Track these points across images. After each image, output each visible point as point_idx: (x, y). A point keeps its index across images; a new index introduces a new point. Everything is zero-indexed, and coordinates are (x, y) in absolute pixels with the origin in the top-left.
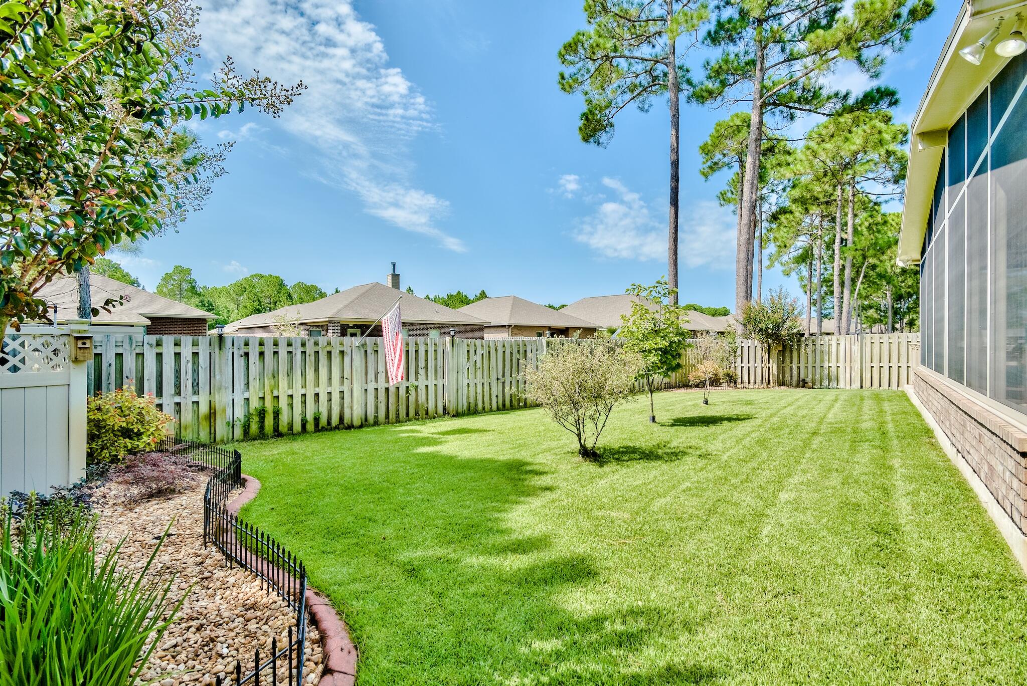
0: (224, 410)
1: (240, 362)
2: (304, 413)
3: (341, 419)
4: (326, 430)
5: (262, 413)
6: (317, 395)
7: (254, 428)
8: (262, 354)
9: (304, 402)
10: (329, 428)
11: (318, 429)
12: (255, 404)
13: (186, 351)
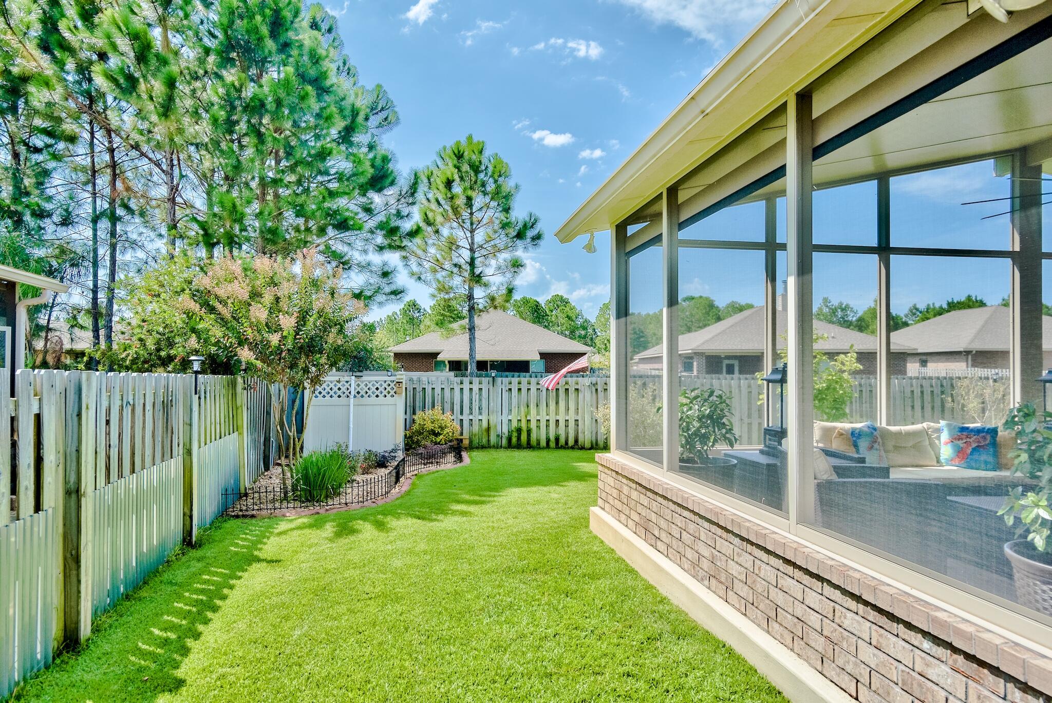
0: (496, 426)
1: (506, 395)
2: (547, 433)
3: (576, 441)
4: (564, 448)
5: (519, 430)
6: (557, 421)
7: (514, 440)
8: (520, 390)
9: (547, 426)
10: (566, 446)
11: (558, 446)
12: (515, 424)
13: (476, 388)
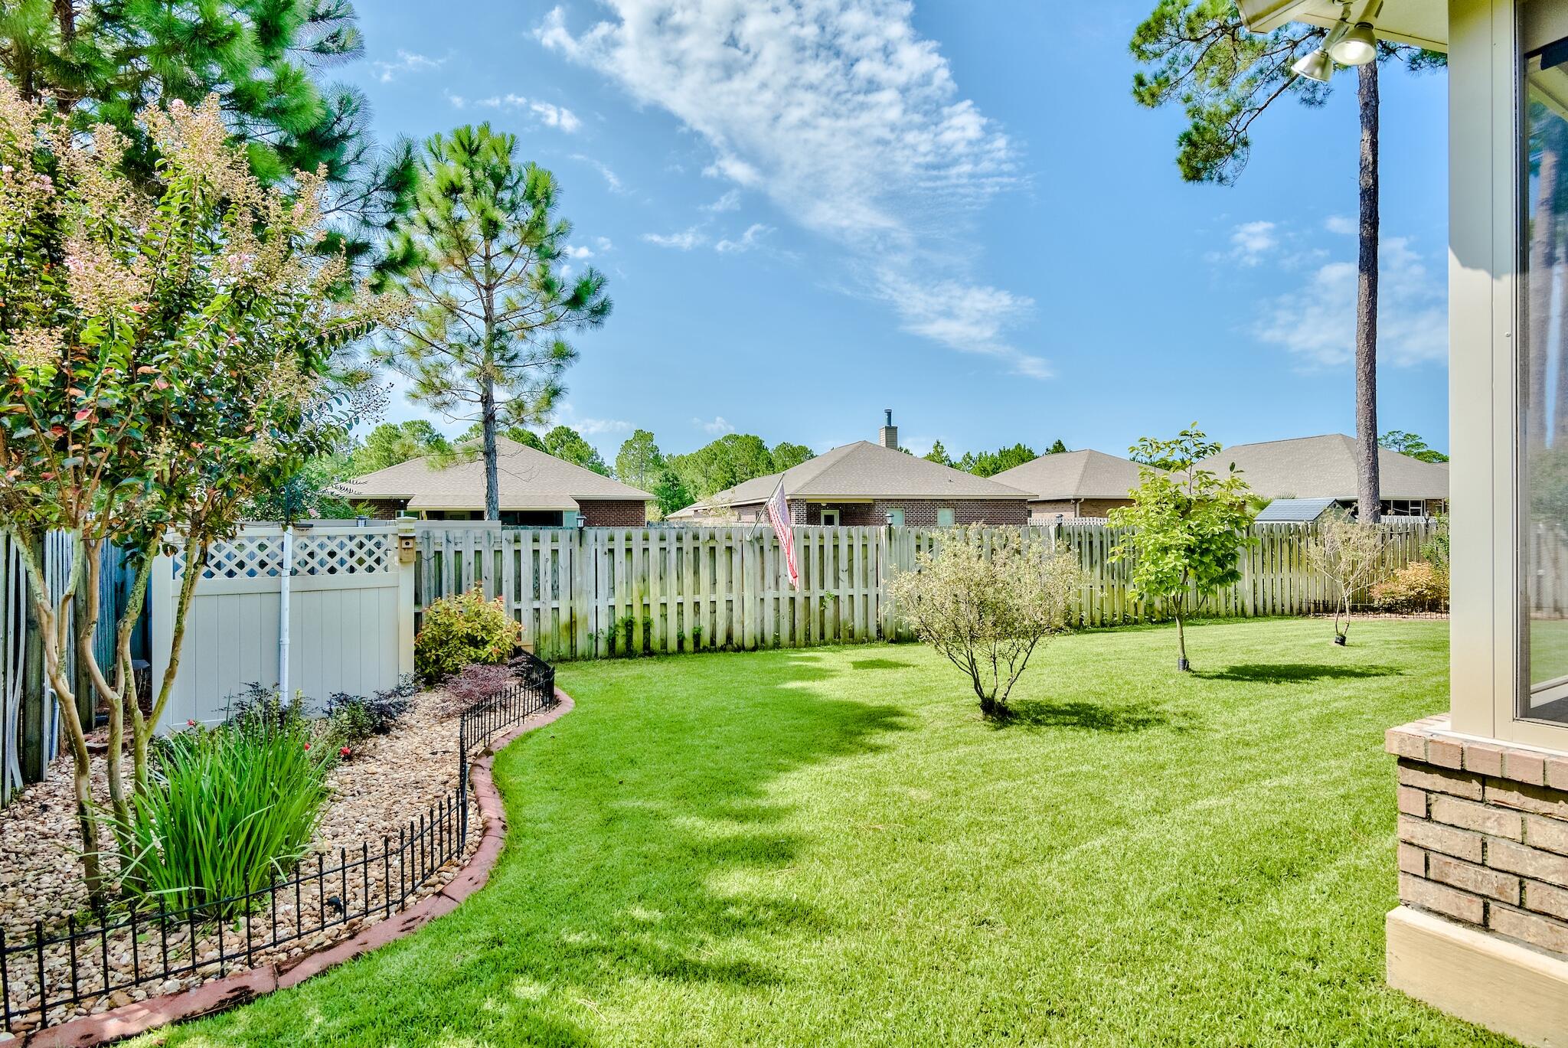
0: (586, 619)
1: (604, 561)
2: (680, 626)
3: (729, 637)
4: (709, 651)
5: (629, 625)
6: (697, 604)
7: (620, 642)
8: (629, 551)
9: (680, 613)
10: (712, 648)
11: (699, 649)
12: (621, 614)
13: (545, 549)
